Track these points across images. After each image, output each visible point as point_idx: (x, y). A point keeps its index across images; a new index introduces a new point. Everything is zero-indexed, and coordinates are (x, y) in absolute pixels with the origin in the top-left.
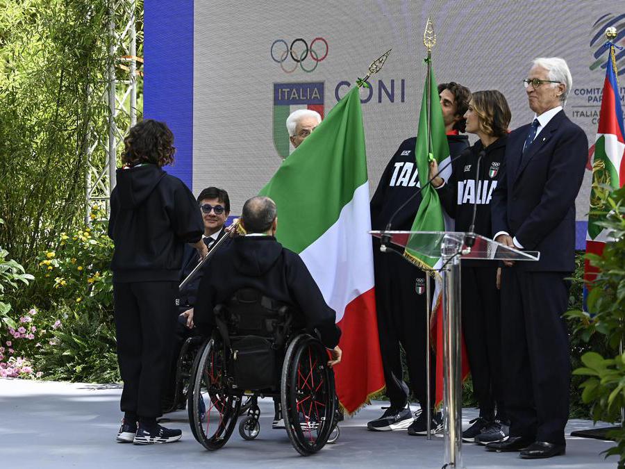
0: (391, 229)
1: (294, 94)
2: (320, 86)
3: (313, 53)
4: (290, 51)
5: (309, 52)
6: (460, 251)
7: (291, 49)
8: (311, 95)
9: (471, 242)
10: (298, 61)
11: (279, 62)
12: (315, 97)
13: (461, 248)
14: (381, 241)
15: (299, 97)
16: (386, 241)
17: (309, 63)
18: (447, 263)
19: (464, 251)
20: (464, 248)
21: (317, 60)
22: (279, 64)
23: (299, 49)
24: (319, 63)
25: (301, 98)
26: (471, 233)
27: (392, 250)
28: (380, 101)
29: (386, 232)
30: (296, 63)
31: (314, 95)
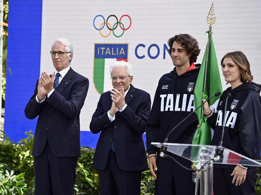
0: (168, 142)
1: (108, 51)
2: (125, 46)
3: (121, 25)
4: (106, 23)
5: (119, 24)
6: (212, 158)
7: (107, 21)
8: (119, 53)
9: (220, 152)
10: (111, 30)
11: (99, 30)
12: (121, 54)
13: (213, 156)
14: (161, 150)
15: (111, 53)
16: (164, 149)
17: (118, 31)
18: (204, 165)
19: (215, 159)
20: (215, 156)
21: (124, 29)
22: (99, 31)
23: (112, 21)
24: (125, 31)
25: (113, 54)
26: (220, 147)
27: (168, 155)
28: (164, 58)
29: (164, 144)
30: (110, 30)
31: (121, 52)
